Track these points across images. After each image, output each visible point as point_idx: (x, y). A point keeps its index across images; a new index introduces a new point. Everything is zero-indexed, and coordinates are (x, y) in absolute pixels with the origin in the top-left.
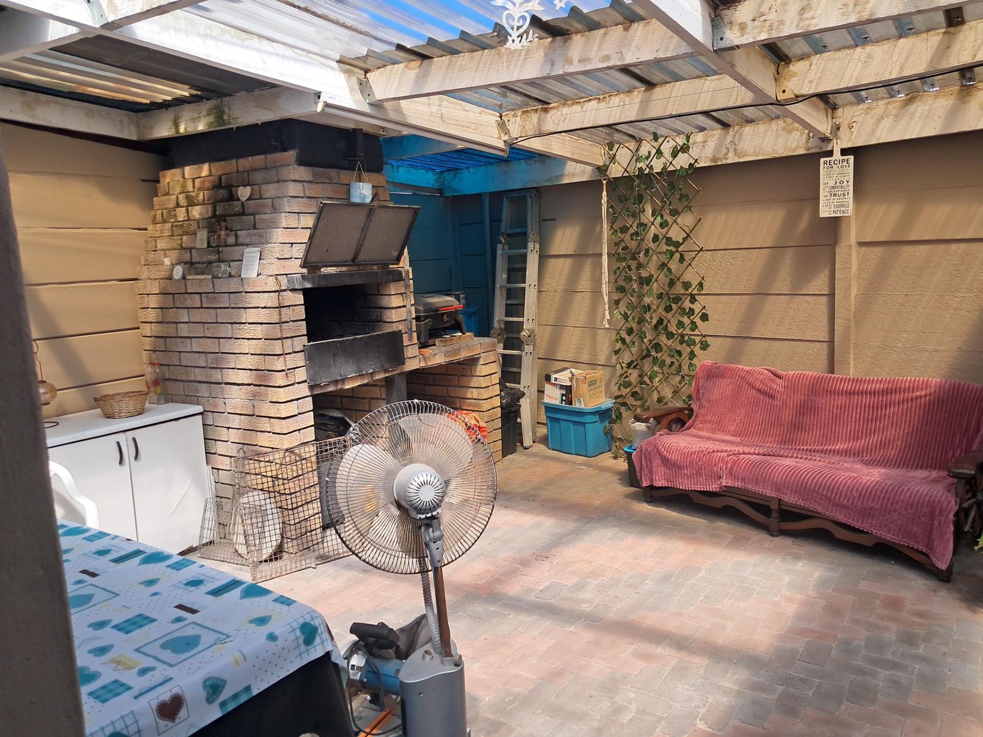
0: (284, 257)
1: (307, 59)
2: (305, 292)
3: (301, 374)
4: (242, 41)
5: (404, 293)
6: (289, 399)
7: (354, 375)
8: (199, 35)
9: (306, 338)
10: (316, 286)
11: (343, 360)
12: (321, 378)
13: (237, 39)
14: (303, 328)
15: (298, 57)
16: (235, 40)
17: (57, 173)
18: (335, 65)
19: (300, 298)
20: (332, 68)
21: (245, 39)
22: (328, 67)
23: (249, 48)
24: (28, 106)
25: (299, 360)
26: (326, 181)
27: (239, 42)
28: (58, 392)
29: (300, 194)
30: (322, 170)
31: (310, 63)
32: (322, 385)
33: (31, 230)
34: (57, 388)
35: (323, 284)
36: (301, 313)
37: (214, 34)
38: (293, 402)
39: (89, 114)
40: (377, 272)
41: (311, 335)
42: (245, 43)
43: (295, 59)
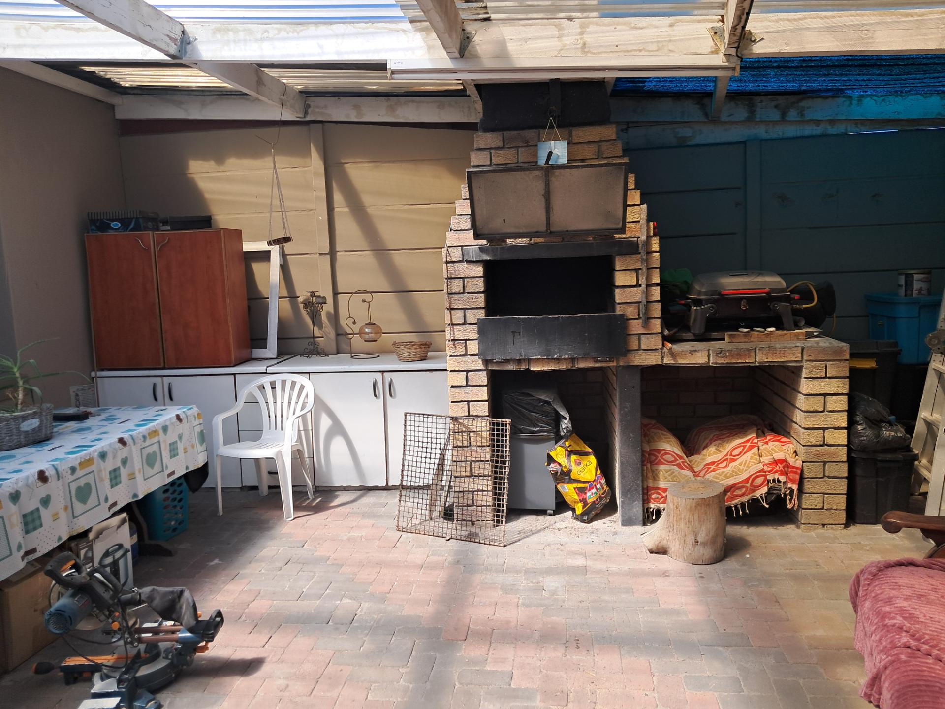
0: (459, 229)
1: (371, 30)
2: (487, 265)
3: (473, 347)
4: (298, 33)
5: (640, 269)
6: (456, 369)
7: (540, 357)
8: (256, 40)
9: (483, 311)
10: (497, 258)
11: (525, 339)
12: (493, 354)
13: (293, 33)
14: (481, 300)
15: (361, 31)
16: (291, 35)
17: (413, 160)
18: (408, 26)
19: (479, 271)
20: (404, 31)
21: (301, 31)
22: (398, 31)
23: (306, 38)
24: (392, 109)
25: (472, 332)
26: (521, 144)
27: (295, 35)
28: (383, 335)
29: (485, 162)
30: (515, 133)
31: (376, 33)
32: (494, 361)
33: (390, 208)
34: (383, 331)
35: (507, 256)
36: (480, 285)
37: (271, 36)
38: (461, 373)
39: (441, 107)
40: (592, 243)
41: (491, 308)
42: (301, 34)
43: (356, 35)
